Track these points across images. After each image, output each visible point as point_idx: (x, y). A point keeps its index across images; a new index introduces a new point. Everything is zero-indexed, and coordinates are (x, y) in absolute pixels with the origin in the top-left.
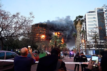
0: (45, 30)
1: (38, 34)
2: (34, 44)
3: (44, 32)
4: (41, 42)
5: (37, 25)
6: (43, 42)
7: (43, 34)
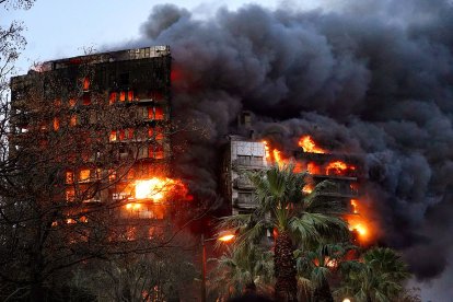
0: (152, 124)
1: (85, 175)
2: (46, 284)
3: (151, 145)
4: (126, 252)
5: (66, 72)
6: (151, 256)
7: (144, 166)
